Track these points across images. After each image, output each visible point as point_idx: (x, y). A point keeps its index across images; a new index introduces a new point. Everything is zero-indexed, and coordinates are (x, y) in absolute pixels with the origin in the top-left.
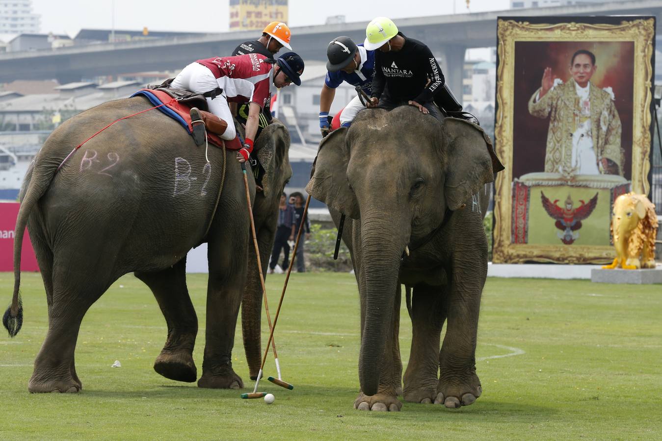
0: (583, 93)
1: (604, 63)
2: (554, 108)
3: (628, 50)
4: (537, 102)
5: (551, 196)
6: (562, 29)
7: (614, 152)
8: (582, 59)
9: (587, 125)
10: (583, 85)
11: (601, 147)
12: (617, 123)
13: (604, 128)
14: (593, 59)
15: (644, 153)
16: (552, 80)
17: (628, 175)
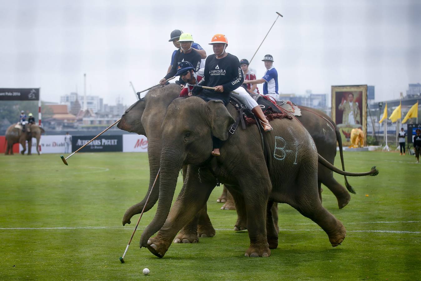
0: (351, 104)
1: (356, 96)
2: (344, 108)
3: (361, 93)
4: (341, 106)
5: (344, 130)
6: (346, 88)
7: (358, 119)
8: (350, 96)
9: (352, 112)
10: (351, 102)
11: (355, 118)
12: (359, 111)
13: (356, 113)
14: (353, 95)
15: (365, 119)
16: (344, 101)
17: (362, 124)
